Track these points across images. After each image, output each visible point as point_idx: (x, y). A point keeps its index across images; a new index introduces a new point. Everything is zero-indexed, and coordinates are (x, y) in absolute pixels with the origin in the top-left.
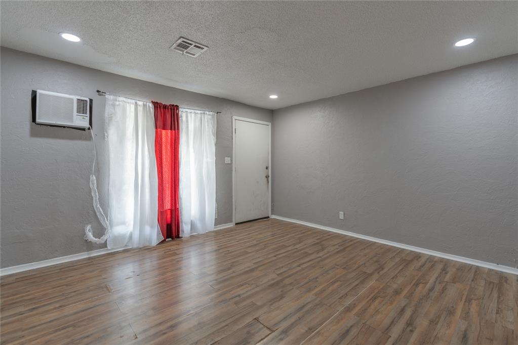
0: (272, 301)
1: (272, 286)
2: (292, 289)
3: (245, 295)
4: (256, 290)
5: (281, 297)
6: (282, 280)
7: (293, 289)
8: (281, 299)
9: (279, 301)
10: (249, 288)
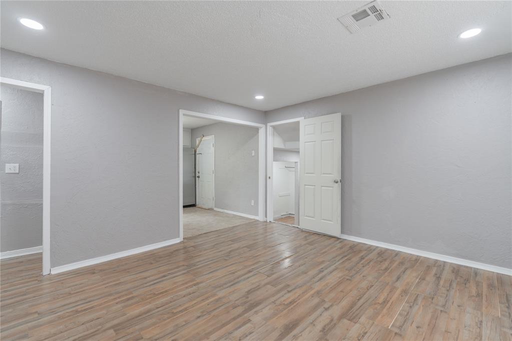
0: (258, 288)
1: (257, 304)
2: (237, 300)
3: (283, 292)
4: (274, 298)
5: (249, 292)
6: (246, 311)
7: (235, 301)
8: (249, 291)
9: (251, 289)
10: (282, 299)
